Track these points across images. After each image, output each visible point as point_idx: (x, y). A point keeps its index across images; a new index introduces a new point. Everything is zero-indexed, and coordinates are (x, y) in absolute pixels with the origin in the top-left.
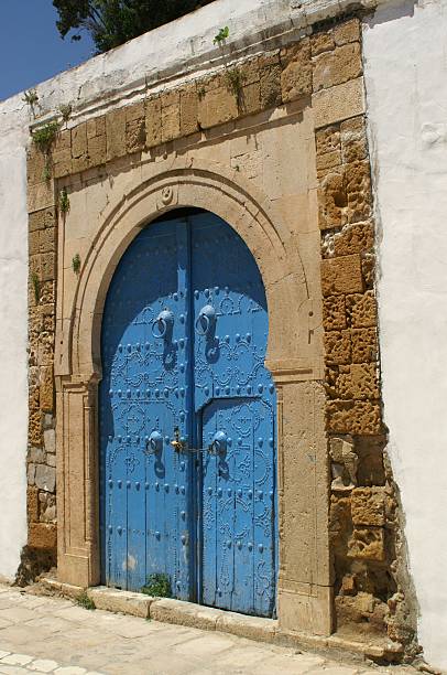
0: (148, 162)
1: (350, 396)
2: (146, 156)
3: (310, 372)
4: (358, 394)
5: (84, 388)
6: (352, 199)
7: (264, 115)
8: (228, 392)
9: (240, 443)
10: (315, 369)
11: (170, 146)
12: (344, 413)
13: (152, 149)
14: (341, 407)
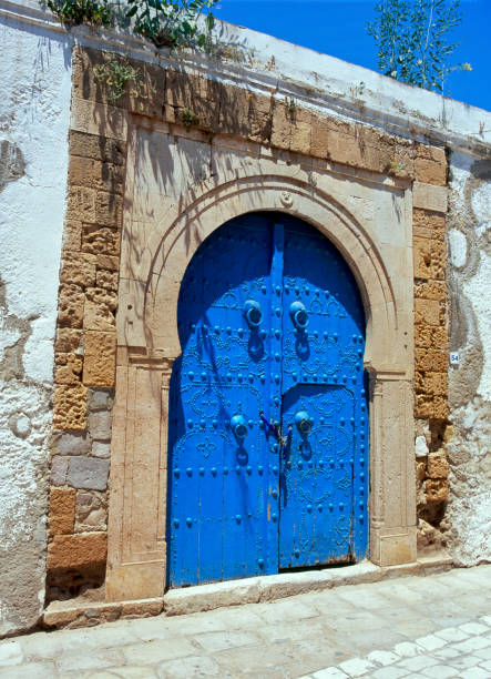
0: (267, 158)
1: (432, 393)
2: (266, 152)
3: (404, 374)
4: (437, 393)
5: (165, 365)
6: (435, 264)
7: (379, 177)
8: (315, 379)
9: (322, 422)
10: (407, 373)
11: (292, 156)
12: (427, 405)
13: (275, 149)
14: (426, 400)
